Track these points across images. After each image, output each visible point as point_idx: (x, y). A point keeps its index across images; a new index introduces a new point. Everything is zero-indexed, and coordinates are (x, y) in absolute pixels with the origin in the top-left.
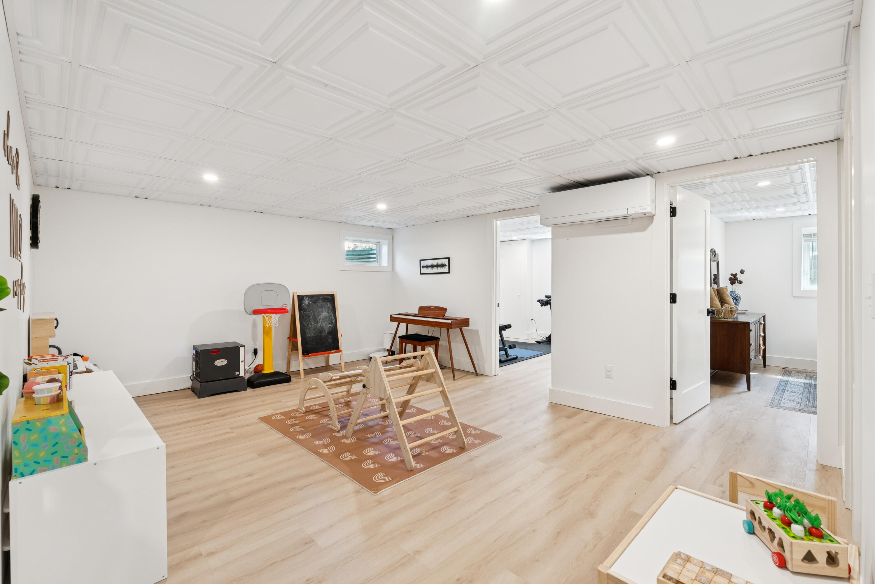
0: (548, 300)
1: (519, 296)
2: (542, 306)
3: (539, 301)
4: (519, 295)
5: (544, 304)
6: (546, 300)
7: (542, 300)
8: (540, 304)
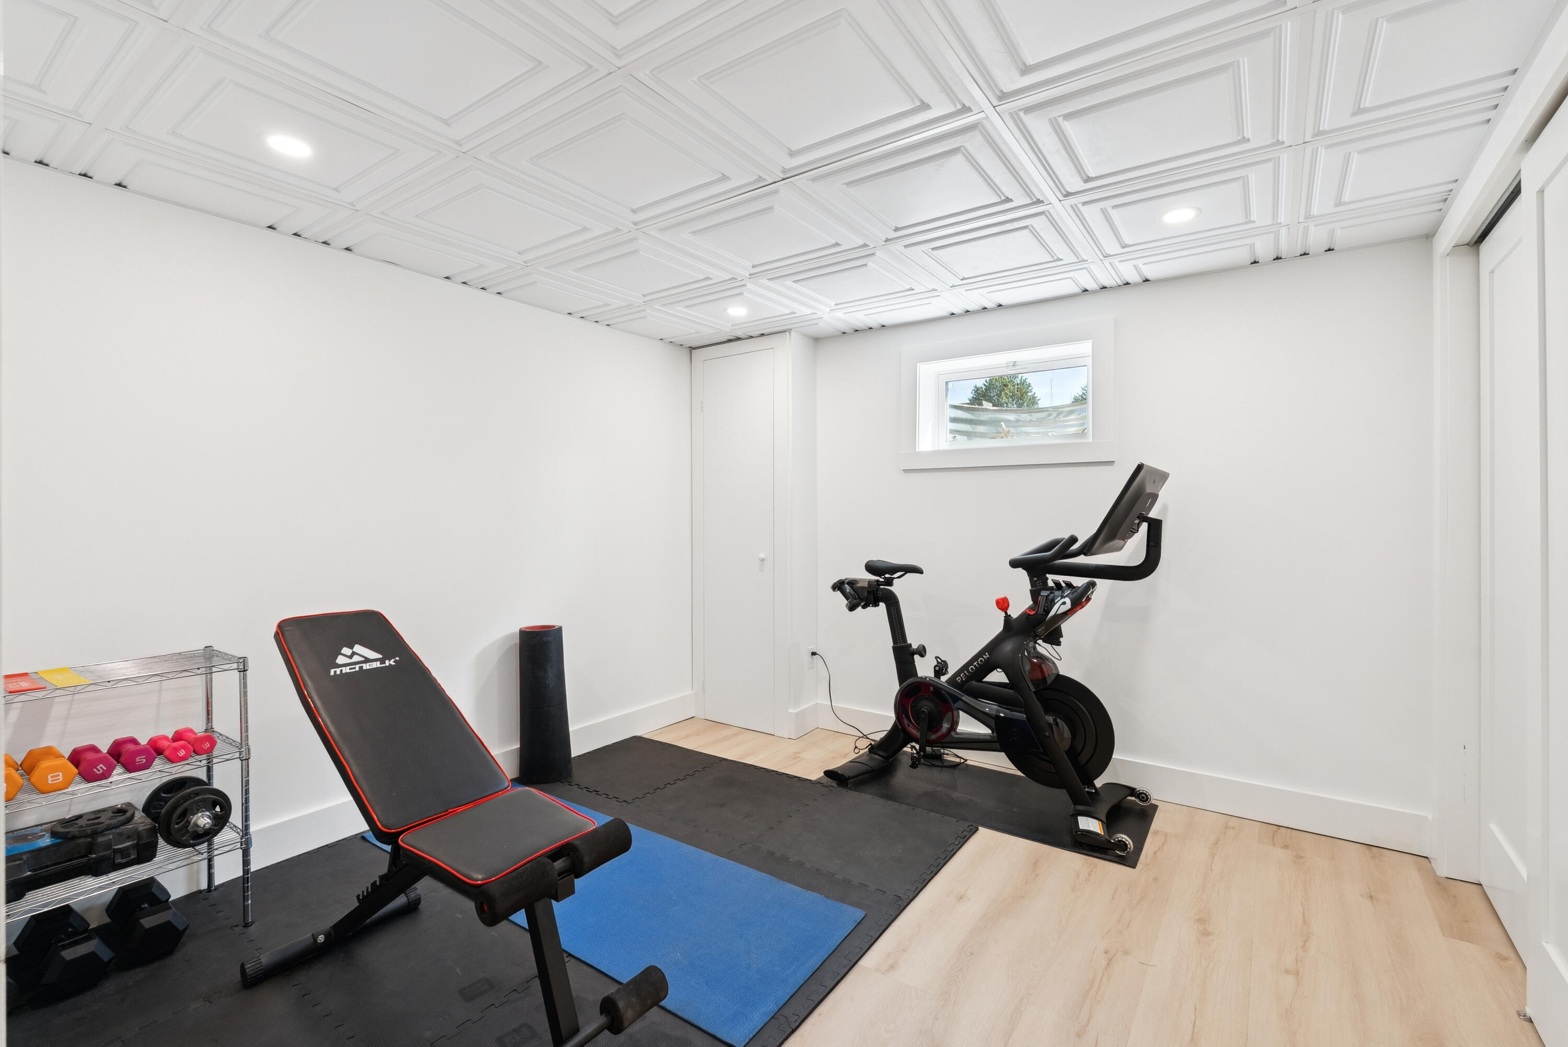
0: (878, 581)
1: (763, 560)
2: (852, 608)
3: (839, 586)
4: (762, 555)
5: (862, 600)
6: (870, 582)
7: (852, 583)
8: (845, 602)
